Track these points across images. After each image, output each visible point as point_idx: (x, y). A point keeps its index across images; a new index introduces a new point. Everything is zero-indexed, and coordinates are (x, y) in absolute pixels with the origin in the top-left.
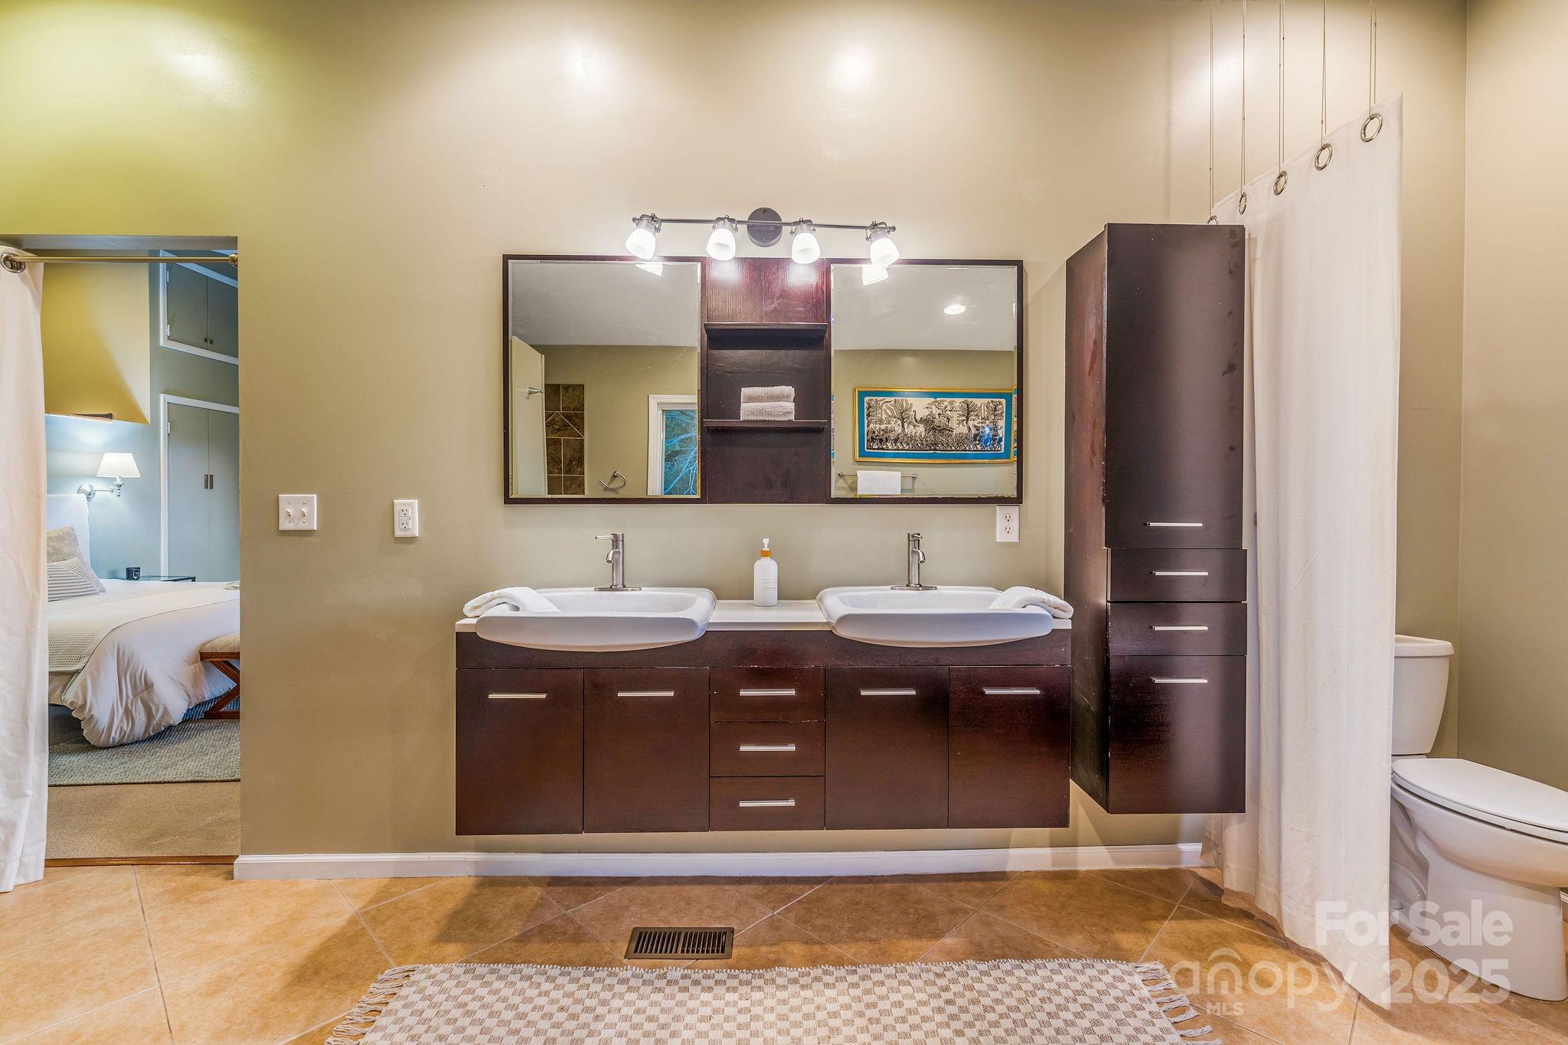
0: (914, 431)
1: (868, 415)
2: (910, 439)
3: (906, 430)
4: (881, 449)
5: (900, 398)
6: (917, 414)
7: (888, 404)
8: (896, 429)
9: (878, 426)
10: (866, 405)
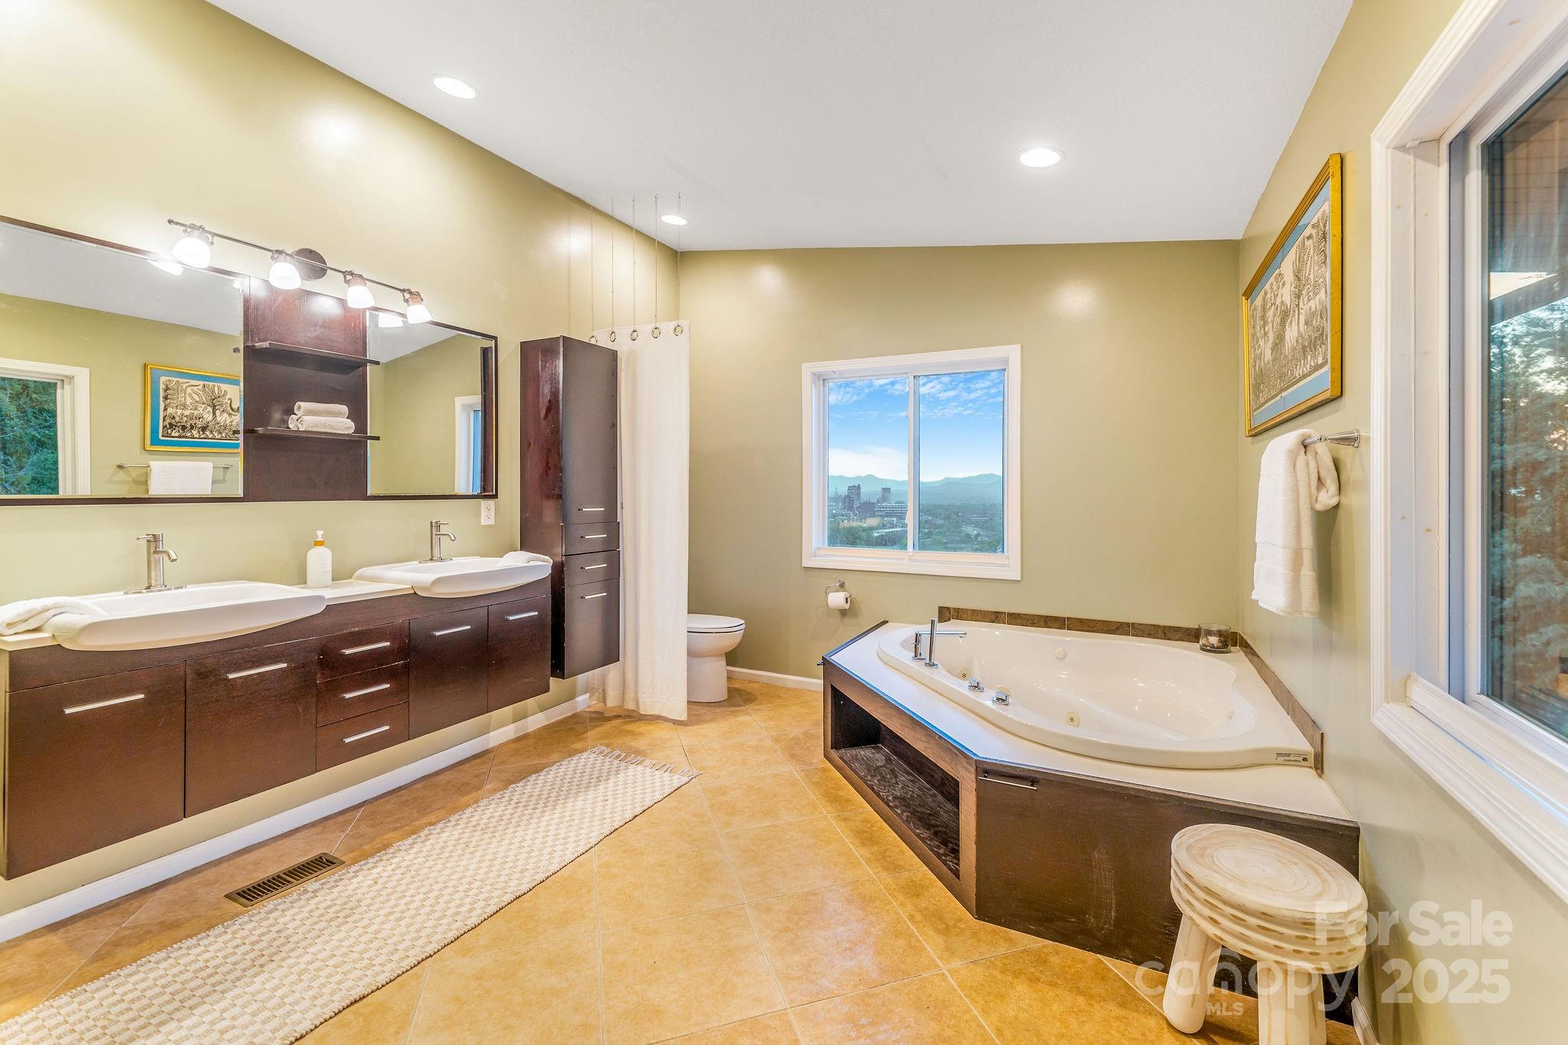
0: (229, 420)
1: (166, 398)
2: (223, 428)
3: (218, 419)
4: (183, 437)
5: (211, 384)
6: (233, 402)
7: (195, 388)
8: (206, 416)
9: (180, 412)
10: (162, 386)
